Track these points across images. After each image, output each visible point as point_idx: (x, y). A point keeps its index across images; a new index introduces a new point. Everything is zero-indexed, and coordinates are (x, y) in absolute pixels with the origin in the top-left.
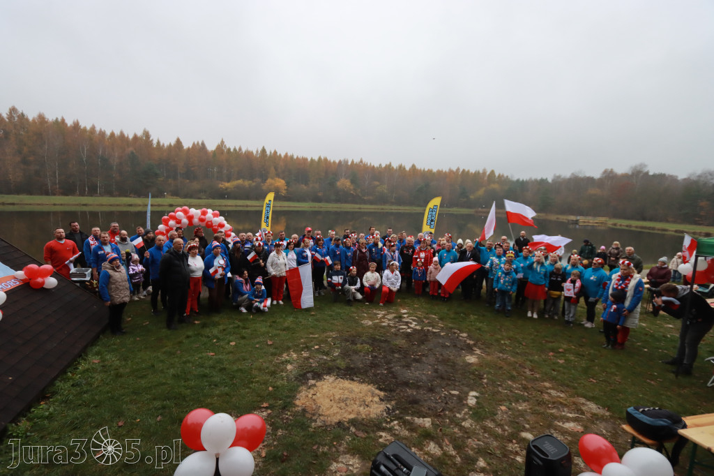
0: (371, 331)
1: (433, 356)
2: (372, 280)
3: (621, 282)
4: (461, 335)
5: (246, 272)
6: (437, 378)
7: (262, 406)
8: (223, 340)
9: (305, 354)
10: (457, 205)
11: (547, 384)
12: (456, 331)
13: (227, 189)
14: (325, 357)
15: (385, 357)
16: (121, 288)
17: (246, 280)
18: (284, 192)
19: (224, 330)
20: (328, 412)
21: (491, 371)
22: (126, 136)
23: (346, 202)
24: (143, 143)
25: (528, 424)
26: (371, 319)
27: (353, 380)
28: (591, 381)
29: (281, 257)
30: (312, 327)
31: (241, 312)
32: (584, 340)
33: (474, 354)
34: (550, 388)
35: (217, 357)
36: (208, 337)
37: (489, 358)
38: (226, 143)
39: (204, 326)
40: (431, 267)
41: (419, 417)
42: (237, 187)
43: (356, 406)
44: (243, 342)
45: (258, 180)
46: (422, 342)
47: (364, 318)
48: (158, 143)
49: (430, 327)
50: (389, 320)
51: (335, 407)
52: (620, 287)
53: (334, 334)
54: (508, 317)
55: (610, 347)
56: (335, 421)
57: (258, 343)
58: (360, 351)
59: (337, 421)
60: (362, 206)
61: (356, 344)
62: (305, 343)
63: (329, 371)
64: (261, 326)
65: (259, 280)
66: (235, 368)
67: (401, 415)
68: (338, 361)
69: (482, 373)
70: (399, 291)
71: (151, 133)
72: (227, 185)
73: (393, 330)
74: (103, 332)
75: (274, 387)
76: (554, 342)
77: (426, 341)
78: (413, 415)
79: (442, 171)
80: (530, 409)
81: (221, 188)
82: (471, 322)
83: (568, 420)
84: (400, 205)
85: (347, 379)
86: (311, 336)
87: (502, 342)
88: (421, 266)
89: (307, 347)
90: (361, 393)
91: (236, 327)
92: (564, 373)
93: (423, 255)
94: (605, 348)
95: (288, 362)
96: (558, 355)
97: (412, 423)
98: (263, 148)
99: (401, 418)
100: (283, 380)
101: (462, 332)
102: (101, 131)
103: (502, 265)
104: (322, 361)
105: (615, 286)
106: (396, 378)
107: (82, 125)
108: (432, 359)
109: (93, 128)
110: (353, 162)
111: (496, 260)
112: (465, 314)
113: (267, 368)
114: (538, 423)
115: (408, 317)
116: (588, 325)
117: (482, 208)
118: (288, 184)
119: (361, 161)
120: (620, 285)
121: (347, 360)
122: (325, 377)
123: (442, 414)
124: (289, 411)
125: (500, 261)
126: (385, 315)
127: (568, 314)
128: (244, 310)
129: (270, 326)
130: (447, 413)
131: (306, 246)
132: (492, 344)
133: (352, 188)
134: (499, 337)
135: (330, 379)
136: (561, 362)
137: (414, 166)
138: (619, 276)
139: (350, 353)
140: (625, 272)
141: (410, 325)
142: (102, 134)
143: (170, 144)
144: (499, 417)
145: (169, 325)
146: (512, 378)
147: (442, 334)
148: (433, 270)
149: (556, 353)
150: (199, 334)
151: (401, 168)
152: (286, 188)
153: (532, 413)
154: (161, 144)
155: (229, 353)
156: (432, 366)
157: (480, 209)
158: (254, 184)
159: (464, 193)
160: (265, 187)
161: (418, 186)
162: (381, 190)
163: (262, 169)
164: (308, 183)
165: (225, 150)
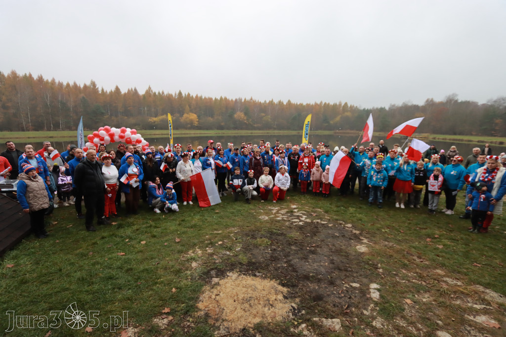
0: (268, 225)
1: (326, 246)
2: (266, 182)
3: (487, 175)
4: (346, 225)
5: (158, 178)
6: (335, 269)
7: (163, 311)
8: (135, 239)
9: (210, 250)
10: (321, 129)
11: (439, 271)
12: (341, 222)
13: (155, 122)
14: (228, 253)
15: (283, 250)
16: (39, 196)
17: (159, 185)
18: (196, 123)
19: (137, 230)
20: (232, 316)
21: (383, 259)
22: (78, 85)
23: (242, 129)
24: (91, 90)
25: (440, 320)
26: (267, 214)
27: (255, 275)
28: (476, 266)
29: (187, 165)
30: (216, 224)
31: (155, 212)
32: (450, 226)
33: (362, 243)
34: (444, 276)
35: (127, 257)
36: (122, 237)
37: (377, 247)
38: (152, 89)
39: (120, 226)
40: (314, 170)
41: (326, 318)
42: (163, 120)
43: (260, 306)
44: (153, 240)
45: (178, 115)
46: (314, 234)
47: (261, 214)
48: (103, 90)
49: (318, 219)
50: (283, 215)
51: (239, 310)
52: (486, 179)
53: (236, 230)
54: (380, 208)
55: (476, 231)
56: (240, 327)
57: (166, 241)
58: (260, 245)
59: (242, 327)
60: (254, 131)
61: (256, 238)
62: (210, 239)
63: (232, 267)
64: (171, 225)
65: (170, 185)
66: (142, 267)
67: (308, 317)
68: (240, 257)
69: (375, 262)
70: (288, 190)
71: (96, 83)
72: (155, 119)
73: (287, 223)
74: (26, 236)
75: (177, 288)
76: (426, 229)
77: (318, 232)
78: (319, 315)
79: (310, 104)
80: (435, 301)
81: (151, 122)
82: (352, 213)
83: (477, 312)
84: (281, 130)
85: (249, 275)
86: (215, 232)
87: (383, 230)
88: (307, 169)
89: (211, 243)
90: (264, 290)
91: (149, 227)
92: (448, 259)
93: (306, 160)
94: (471, 232)
95: (193, 259)
96: (435, 240)
97: (321, 326)
98: (180, 91)
99: (308, 320)
100: (187, 279)
101: (346, 223)
102: (59, 83)
103: (374, 166)
104: (225, 257)
105: (481, 179)
106: (297, 272)
107: (45, 78)
108: (325, 250)
109: (53, 80)
110: (245, 99)
111: (368, 161)
112: (344, 207)
113: (173, 266)
114: (448, 318)
115: (298, 211)
116: (449, 212)
117: (339, 130)
118: (199, 117)
119: (251, 99)
120: (487, 177)
121: (249, 255)
122: (228, 274)
123: (348, 311)
124: (191, 316)
125: (372, 162)
126: (278, 210)
127: (431, 204)
128: (158, 211)
129: (179, 224)
130: (353, 309)
131: (210, 155)
132: (375, 233)
133: (245, 118)
134: (379, 226)
135: (233, 275)
136: (441, 247)
137: (289, 101)
138: (485, 169)
139: (251, 247)
140: (493, 165)
141: (301, 219)
142: (61, 84)
143: (111, 91)
144: (407, 312)
145: (89, 226)
146: (405, 266)
147: (330, 225)
148: (315, 172)
149: (432, 239)
150: (113, 235)
151: (280, 103)
152: (197, 120)
153: (439, 306)
154: (105, 91)
155: (138, 252)
156: (328, 257)
157: (337, 131)
158: (174, 118)
159: (326, 120)
160: (182, 120)
161: (293, 116)
162: (267, 119)
163: (180, 107)
164: (214, 116)
165: (152, 94)
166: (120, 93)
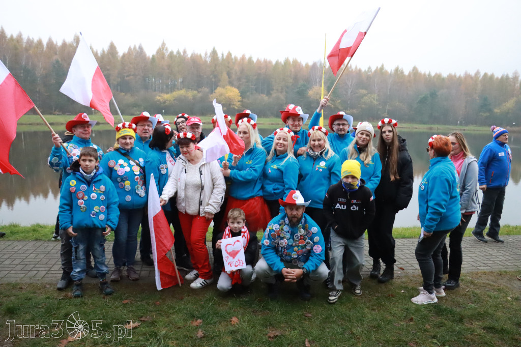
10: (475, 122)
13: (165, 102)
18: (238, 104)
22: (55, 43)
38: (166, 46)
42: (178, 99)
45: (206, 90)
72: (166, 96)
79: (455, 76)
81: (159, 101)
98: (214, 49)
102: (29, 39)
109: (20, 36)
117: (512, 126)
118: (243, 94)
137: (415, 69)
142: (30, 42)
152: (240, 98)
158: (200, 95)
159: (485, 105)
160: (213, 98)
161: (420, 96)
162: (369, 100)
163: (211, 76)
164: (271, 92)
165: (167, 54)
166: (117, 53)
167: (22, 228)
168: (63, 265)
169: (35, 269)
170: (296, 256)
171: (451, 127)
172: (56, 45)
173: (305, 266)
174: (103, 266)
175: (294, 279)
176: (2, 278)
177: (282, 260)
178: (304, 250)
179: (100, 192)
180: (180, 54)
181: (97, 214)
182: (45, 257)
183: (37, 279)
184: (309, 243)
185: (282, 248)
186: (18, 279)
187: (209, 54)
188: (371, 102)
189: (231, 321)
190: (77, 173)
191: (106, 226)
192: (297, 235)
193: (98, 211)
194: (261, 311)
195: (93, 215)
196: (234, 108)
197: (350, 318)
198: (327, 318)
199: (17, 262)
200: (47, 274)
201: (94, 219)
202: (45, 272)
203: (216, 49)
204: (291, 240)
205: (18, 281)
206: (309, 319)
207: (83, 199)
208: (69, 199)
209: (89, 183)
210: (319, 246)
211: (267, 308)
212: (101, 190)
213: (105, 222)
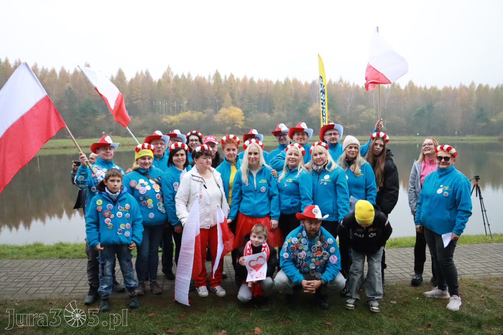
13: (171, 124)
18: (241, 123)
38: (172, 71)
42: (184, 120)
45: (210, 110)
72: (173, 118)
79: (450, 88)
81: (166, 122)
98: (217, 71)
102: (43, 69)
109: (35, 66)
118: (246, 113)
119: (341, 81)
137: (411, 83)
142: (44, 71)
152: (243, 118)
158: (205, 116)
159: (481, 115)
160: (217, 118)
161: (418, 109)
162: (368, 115)
163: (215, 98)
164: (273, 111)
165: (172, 78)
167: (46, 246)
168: (89, 280)
169: (63, 285)
170: (314, 268)
171: (449, 138)
172: (68, 73)
173: (323, 277)
174: (132, 281)
175: (313, 291)
176: (32, 294)
177: (301, 272)
178: (321, 261)
179: (125, 210)
180: (185, 77)
181: (123, 231)
182: (71, 274)
183: (65, 294)
184: (326, 254)
185: (300, 260)
186: (48, 295)
187: (212, 77)
188: (370, 116)
189: (254, 331)
190: (103, 193)
191: (132, 242)
192: (314, 247)
193: (124, 228)
194: (282, 321)
195: (120, 232)
196: (238, 127)
197: (369, 325)
198: (346, 326)
199: (45, 279)
200: (73, 290)
201: (120, 237)
202: (72, 288)
203: (219, 71)
204: (309, 252)
205: (48, 297)
206: (330, 327)
207: (109, 217)
208: (96, 218)
209: (114, 202)
210: (335, 257)
211: (288, 318)
212: (126, 208)
213: (130, 239)
